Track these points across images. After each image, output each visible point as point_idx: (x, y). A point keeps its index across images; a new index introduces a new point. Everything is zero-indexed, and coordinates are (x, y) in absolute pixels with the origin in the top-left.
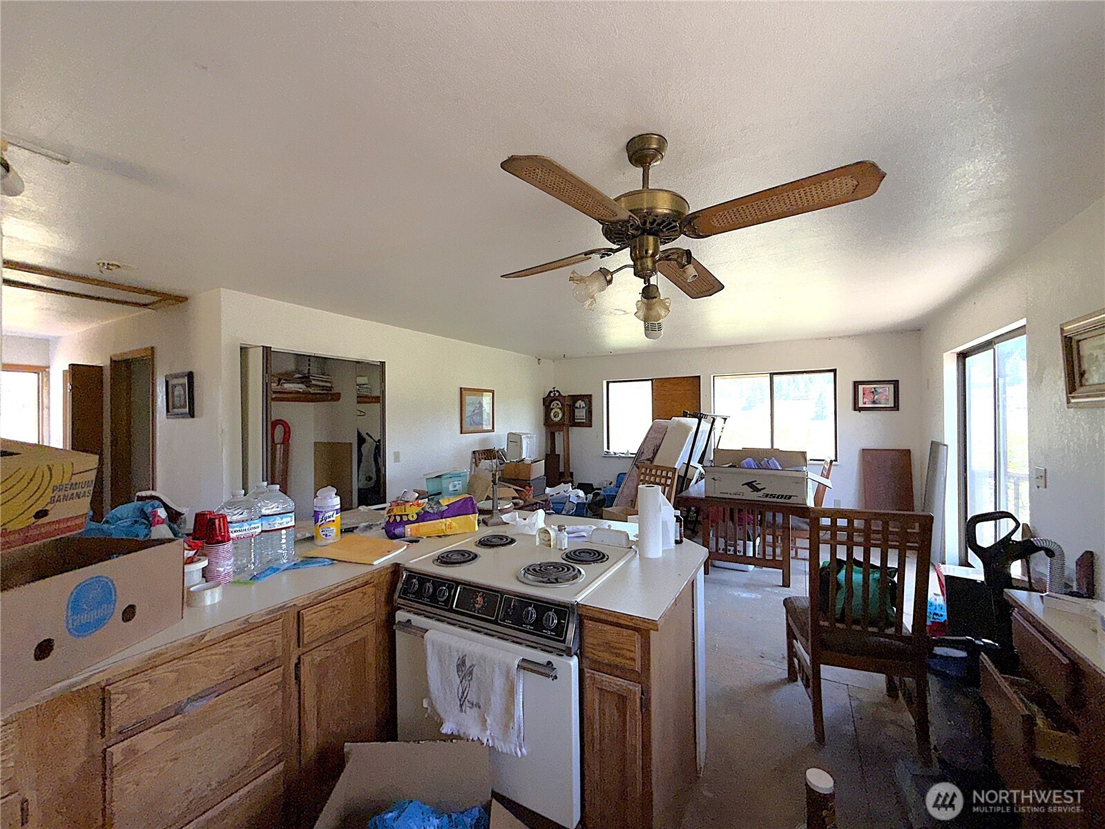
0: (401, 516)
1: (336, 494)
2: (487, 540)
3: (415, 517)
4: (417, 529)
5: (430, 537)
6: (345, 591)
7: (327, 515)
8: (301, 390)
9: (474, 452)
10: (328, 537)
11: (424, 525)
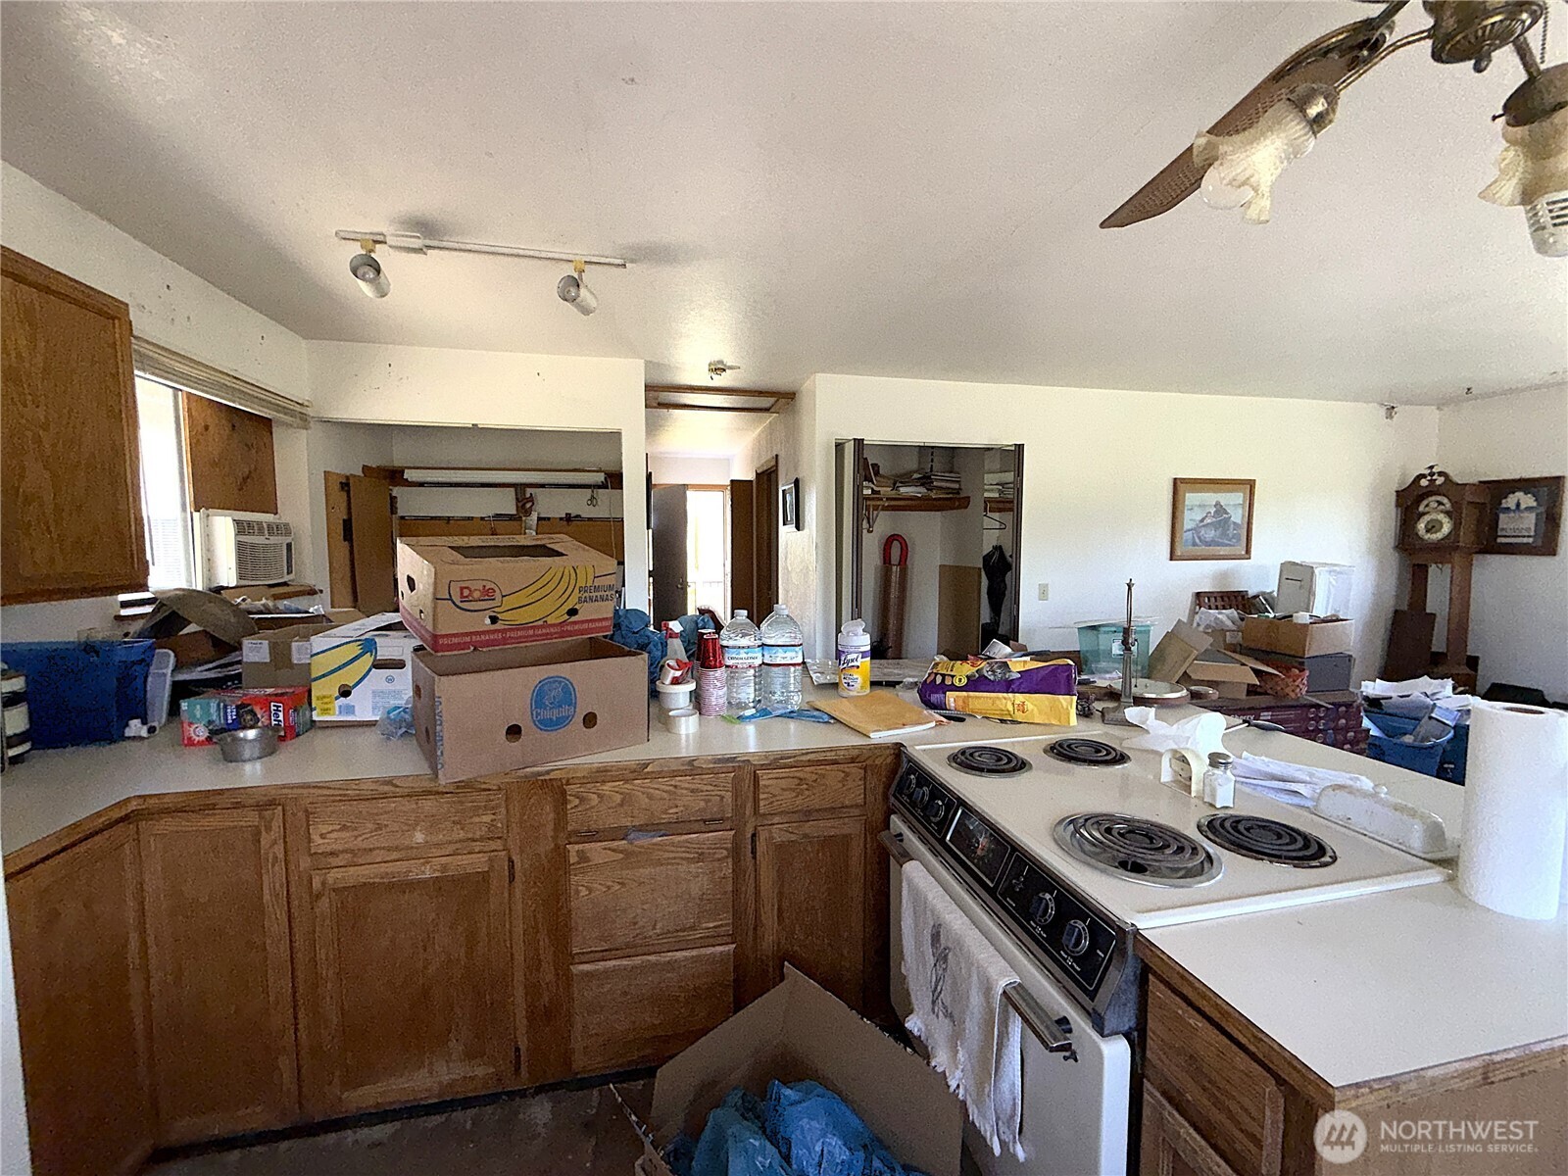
0: (943, 676)
1: (864, 630)
2: (1069, 746)
3: (964, 681)
4: (965, 700)
5: (987, 718)
6: (819, 763)
7: (849, 657)
8: (920, 495)
9: (1198, 595)
10: (851, 688)
11: (977, 697)
